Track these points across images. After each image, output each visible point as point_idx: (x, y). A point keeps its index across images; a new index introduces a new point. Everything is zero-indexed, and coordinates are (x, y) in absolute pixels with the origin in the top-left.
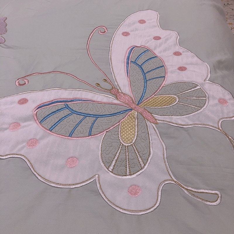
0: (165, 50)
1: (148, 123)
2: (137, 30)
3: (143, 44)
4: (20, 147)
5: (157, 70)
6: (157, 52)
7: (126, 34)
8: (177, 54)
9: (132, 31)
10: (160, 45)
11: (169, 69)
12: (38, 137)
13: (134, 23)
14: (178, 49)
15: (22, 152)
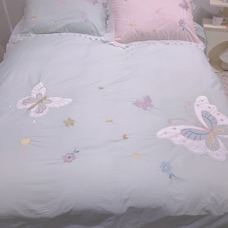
0: (214, 113)
1: (217, 137)
2: (201, 104)
3: (206, 110)
4: (181, 142)
5: (214, 120)
6: (211, 113)
7: (198, 105)
8: (218, 114)
9: (200, 104)
10: (212, 110)
11: (218, 120)
12: (185, 140)
13: (200, 101)
14: (218, 112)
15: (182, 144)
